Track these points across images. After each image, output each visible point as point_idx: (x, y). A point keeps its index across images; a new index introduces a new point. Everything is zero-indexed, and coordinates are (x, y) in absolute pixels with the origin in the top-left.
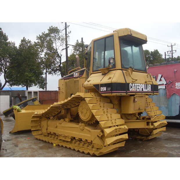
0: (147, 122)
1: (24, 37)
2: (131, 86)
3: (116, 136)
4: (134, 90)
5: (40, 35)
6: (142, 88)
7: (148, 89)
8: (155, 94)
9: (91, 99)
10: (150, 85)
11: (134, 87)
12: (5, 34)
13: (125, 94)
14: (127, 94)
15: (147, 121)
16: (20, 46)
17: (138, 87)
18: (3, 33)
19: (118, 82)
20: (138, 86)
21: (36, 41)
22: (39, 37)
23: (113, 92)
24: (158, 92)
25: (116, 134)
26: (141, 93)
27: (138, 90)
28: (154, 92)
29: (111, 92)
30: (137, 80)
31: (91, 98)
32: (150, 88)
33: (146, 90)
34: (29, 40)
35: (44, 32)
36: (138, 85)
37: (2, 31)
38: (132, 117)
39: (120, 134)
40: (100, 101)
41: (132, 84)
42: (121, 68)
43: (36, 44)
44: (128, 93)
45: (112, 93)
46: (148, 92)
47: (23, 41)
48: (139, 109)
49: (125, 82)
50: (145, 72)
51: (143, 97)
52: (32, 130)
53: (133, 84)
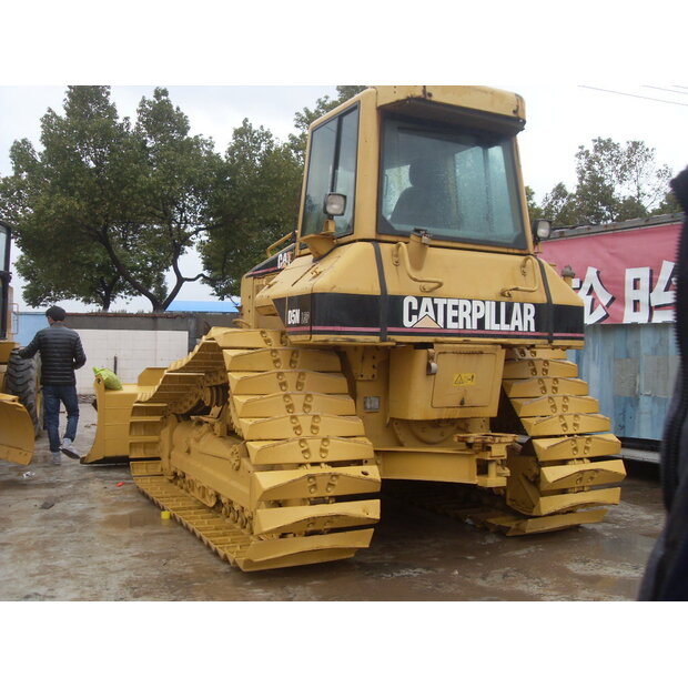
0: (478, 461)
1: (246, 120)
2: (415, 307)
3: (313, 503)
4: (427, 323)
5: (307, 111)
6: (477, 316)
7: (514, 322)
8: (556, 343)
9: (242, 355)
10: (529, 307)
11: (431, 313)
12: (178, 109)
13: (376, 339)
14: (383, 340)
15: (477, 457)
16: (231, 151)
17: (451, 313)
18: (171, 106)
19: (335, 291)
20: (455, 308)
21: (297, 133)
22: (305, 115)
23: (314, 328)
24: (581, 339)
25: (315, 495)
26: (461, 339)
27: (451, 325)
28: (555, 335)
29: (308, 328)
30: (440, 285)
31: (246, 351)
32: (530, 318)
33: (504, 327)
34: (266, 130)
35: (327, 97)
36: (451, 303)
37: (168, 101)
38: (442, 434)
39: (340, 499)
40: (291, 361)
41: (420, 300)
42: (372, 236)
43: (297, 144)
44: (392, 337)
45: (311, 332)
46: (518, 337)
47: (243, 132)
48: (462, 403)
49: (376, 291)
50: (516, 251)
51: (482, 353)
52: (131, 457)
53: (427, 302)
